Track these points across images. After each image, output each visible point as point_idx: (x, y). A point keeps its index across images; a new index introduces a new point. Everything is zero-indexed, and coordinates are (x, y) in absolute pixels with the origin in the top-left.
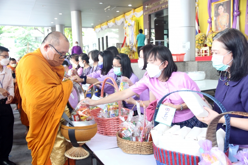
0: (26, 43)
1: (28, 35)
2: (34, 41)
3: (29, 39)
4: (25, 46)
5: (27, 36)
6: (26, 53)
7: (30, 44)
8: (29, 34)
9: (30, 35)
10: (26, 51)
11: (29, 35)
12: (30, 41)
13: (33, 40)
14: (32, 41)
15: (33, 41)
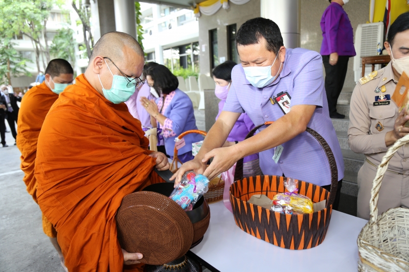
0: (5, 60)
1: (7, 46)
2: (18, 58)
3: (9, 54)
4: (3, 64)
5: (5, 48)
6: (6, 76)
7: (11, 63)
8: (9, 45)
9: (11, 46)
10: (6, 74)
11: (9, 48)
12: (11, 56)
13: (18, 56)
14: (14, 56)
15: (16, 57)
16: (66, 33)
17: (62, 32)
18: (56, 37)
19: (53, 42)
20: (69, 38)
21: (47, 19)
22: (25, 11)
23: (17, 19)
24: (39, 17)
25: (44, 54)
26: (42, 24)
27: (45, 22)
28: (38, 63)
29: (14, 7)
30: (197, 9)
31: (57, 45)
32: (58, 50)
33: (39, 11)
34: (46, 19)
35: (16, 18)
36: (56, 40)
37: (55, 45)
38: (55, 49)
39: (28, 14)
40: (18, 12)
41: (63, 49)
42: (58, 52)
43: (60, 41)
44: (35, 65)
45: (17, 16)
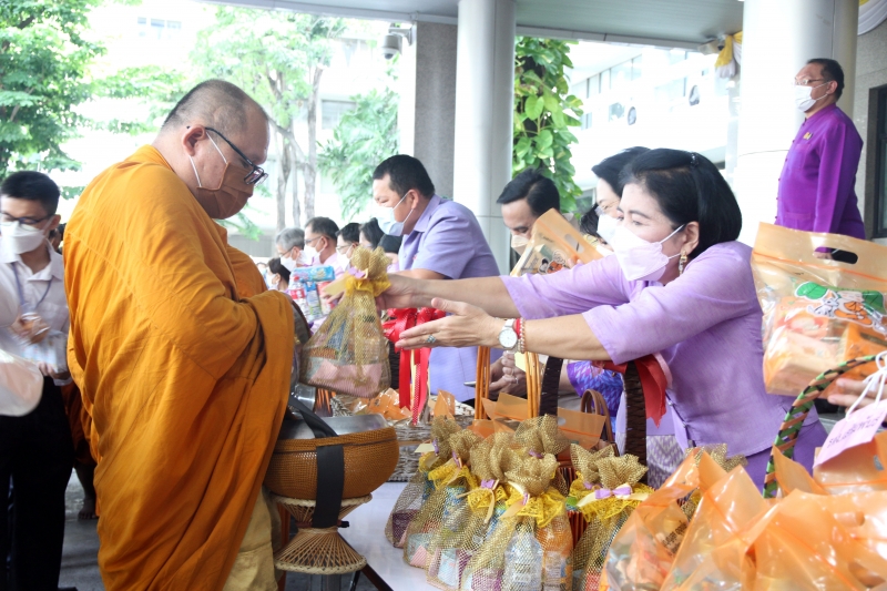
16: (379, 106)
17: (366, 105)
18: (347, 118)
19: (336, 135)
20: (384, 124)
21: (327, 63)
22: (266, 41)
23: (239, 65)
24: (299, 59)
25: (300, 173)
26: (307, 79)
27: (319, 72)
28: (280, 197)
29: (237, 32)
30: (725, 50)
31: (346, 146)
32: (349, 158)
33: (303, 40)
34: (321, 66)
35: (236, 61)
36: (344, 127)
37: (339, 145)
38: (341, 156)
39: (270, 50)
40: (246, 46)
41: (364, 158)
42: (348, 166)
43: (356, 131)
44: (273, 201)
45: (241, 56)
